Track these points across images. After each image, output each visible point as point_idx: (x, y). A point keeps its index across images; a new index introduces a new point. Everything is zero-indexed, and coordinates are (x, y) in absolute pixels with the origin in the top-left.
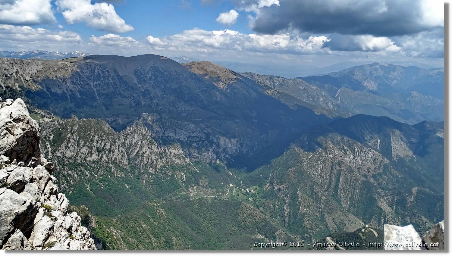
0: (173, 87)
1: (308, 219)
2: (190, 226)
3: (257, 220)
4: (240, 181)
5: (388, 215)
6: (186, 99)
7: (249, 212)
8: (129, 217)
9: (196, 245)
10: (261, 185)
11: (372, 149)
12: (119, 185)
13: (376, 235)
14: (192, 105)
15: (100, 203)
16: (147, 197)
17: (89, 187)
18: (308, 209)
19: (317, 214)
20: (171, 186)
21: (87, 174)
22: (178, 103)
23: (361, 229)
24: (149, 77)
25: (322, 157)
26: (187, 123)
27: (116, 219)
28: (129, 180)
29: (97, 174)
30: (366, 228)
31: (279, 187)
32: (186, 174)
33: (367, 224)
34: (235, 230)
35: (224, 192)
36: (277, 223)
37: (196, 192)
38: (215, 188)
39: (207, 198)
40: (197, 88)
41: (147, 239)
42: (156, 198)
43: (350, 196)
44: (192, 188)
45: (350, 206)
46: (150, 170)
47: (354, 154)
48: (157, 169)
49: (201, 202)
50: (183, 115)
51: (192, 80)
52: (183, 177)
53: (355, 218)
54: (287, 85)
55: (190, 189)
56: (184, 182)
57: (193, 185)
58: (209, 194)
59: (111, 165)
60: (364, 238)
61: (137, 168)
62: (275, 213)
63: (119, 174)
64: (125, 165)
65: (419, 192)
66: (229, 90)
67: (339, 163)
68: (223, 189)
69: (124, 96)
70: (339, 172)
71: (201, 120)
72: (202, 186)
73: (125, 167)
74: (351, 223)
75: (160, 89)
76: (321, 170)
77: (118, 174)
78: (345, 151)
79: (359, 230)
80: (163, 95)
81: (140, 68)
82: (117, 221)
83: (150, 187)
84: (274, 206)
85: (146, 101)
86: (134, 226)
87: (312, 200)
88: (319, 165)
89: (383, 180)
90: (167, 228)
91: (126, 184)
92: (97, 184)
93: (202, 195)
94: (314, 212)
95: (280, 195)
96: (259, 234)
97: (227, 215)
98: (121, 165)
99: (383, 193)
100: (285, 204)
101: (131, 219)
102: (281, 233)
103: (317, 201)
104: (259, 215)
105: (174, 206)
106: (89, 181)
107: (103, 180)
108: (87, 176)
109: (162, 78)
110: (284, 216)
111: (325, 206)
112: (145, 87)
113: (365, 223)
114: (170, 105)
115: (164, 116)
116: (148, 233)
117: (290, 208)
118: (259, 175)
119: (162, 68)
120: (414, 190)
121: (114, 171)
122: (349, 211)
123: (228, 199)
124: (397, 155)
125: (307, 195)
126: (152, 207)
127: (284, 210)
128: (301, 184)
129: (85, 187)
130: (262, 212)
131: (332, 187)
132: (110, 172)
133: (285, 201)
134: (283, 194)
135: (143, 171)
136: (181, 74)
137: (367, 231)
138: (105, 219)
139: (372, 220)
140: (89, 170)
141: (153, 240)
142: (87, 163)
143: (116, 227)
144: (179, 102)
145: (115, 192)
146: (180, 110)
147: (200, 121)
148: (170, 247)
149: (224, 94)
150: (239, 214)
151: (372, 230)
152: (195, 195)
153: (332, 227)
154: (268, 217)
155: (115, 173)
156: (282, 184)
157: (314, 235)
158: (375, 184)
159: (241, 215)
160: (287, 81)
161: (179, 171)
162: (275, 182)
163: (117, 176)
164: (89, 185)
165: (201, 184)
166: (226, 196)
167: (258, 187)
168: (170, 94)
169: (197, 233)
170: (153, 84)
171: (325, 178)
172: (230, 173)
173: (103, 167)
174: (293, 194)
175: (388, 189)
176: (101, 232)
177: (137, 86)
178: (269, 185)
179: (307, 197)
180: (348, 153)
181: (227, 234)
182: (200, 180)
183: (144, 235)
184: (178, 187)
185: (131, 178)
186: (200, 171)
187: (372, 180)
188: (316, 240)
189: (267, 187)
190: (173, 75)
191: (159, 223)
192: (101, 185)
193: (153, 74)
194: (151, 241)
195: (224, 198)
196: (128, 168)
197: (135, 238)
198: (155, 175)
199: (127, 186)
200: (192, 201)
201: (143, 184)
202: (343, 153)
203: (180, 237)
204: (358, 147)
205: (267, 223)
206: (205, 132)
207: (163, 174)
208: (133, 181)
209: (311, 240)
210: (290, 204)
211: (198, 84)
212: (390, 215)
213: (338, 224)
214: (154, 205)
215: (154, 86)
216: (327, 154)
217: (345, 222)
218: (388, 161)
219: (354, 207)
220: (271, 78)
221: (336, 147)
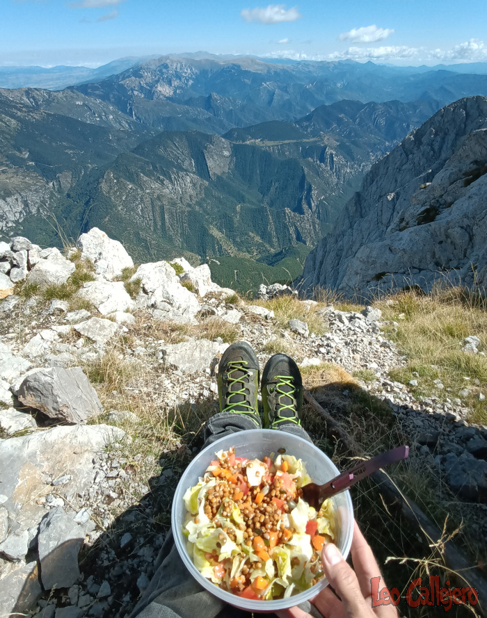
5: (220, 240)
11: (189, 172)
25: (138, 195)
43: (180, 232)
45: (182, 244)
47: (172, 183)
53: (191, 253)
54: (56, 101)
65: (242, 208)
67: (159, 198)
70: (162, 207)
76: (142, 210)
78: (162, 181)
88: (137, 205)
89: (208, 204)
99: (211, 219)
111: (157, 250)
120: (238, 208)
122: (183, 248)
124: (214, 174)
131: (159, 227)
158: (201, 212)
160: (55, 94)
171: (148, 219)
180: (165, 182)
187: (197, 208)
202: (160, 184)
204: (173, 173)
212: (223, 240)
216: (142, 189)
218: (207, 183)
219: (187, 243)
220: (28, 92)
221: (150, 178)
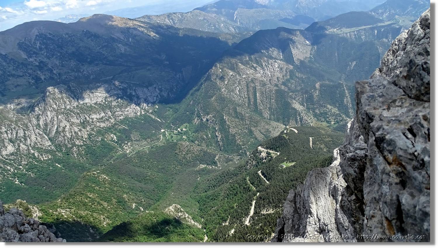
0: (70, 51)
1: (239, 137)
2: (136, 180)
3: (196, 154)
4: (169, 124)
5: (302, 112)
7: (186, 149)
8: (73, 193)
9: (147, 194)
10: (190, 121)
11: (277, 59)
12: (50, 167)
13: (296, 131)
14: (97, 65)
15: (37, 191)
16: (83, 169)
17: (17, 181)
18: (236, 129)
19: (245, 131)
20: (105, 150)
21: (9, 169)
22: (81, 67)
23: (283, 131)
24: (38, 47)
25: (237, 79)
26: (99, 85)
27: (60, 200)
28: (58, 159)
29: (21, 165)
30: (287, 129)
31: (207, 118)
32: (115, 134)
33: (287, 126)
34: (179, 168)
35: (159, 139)
36: (214, 149)
37: (132, 148)
38: (149, 138)
39: (144, 150)
40: (97, 46)
41: (99, 206)
42: (94, 166)
43: (268, 106)
44: (126, 145)
45: (270, 116)
46: (77, 142)
47: (263, 69)
48: (84, 139)
49: (139, 155)
50: (92, 77)
51: (88, 38)
52: (114, 138)
53: (277, 123)
54: (186, 19)
55: (124, 147)
56: (116, 142)
57: (127, 142)
58: (144, 146)
59: (32, 152)
60: (287, 137)
61: (63, 145)
62: (209, 142)
63: (46, 157)
64: (48, 146)
65: (321, 86)
66: (130, 39)
67: (252, 81)
68: (156, 136)
69: (18, 76)
70: (255, 88)
71: (111, 77)
72: (135, 140)
73: (49, 148)
74: (274, 128)
75: (56, 57)
76: (239, 91)
77: (44, 157)
78: (255, 68)
79: (282, 132)
80: (62, 63)
81: (23, 40)
82: (61, 201)
83: (83, 158)
84: (207, 136)
85: (45, 75)
86: (81, 199)
87: (238, 120)
88: (236, 87)
89: (292, 84)
90: (115, 189)
91: (57, 164)
92: (25, 174)
93: (138, 148)
94: (243, 129)
95: (210, 125)
96: (201, 165)
97: (167, 158)
98: (44, 148)
99: (294, 95)
100: (216, 131)
101: (76, 195)
102: (220, 157)
103: (242, 119)
104: (196, 148)
105: (115, 167)
106: (14, 175)
107: (30, 169)
108: (10, 170)
109: (54, 45)
110: (218, 141)
111: (250, 121)
112: (38, 60)
113: (285, 125)
114: (74, 71)
115: (71, 84)
116: (98, 200)
117: (221, 133)
118: (185, 113)
119: (49, 33)
120: (317, 85)
121: (38, 156)
122: (270, 119)
123: (163, 144)
124: (298, 59)
125: (233, 117)
126: (93, 176)
127: (216, 136)
128: (225, 109)
129: (13, 183)
130: (198, 145)
131: (252, 103)
132: (35, 158)
133: (215, 128)
134: (212, 123)
135: (70, 146)
136: (74, 35)
137: (288, 131)
138: (48, 204)
139: (291, 121)
140: (10, 164)
141: (105, 204)
142: (4, 158)
143: (63, 207)
144: (83, 65)
145: (48, 175)
146: (87, 73)
147: (112, 79)
148: (123, 205)
149: (127, 44)
150: (178, 153)
151: (292, 129)
152: (131, 151)
153: (260, 137)
154: (204, 148)
155: (41, 157)
156: (208, 114)
157: (248, 149)
158: (286, 90)
159: (180, 154)
160: (186, 15)
161: (108, 134)
162: (202, 114)
163: (44, 160)
164: (17, 178)
165: (133, 138)
166: (161, 141)
167: (187, 124)
168: (70, 59)
169: (145, 184)
170: (45, 54)
171: (244, 97)
172: (158, 120)
173: (25, 156)
174: (221, 120)
175: (298, 91)
176: (50, 217)
177: (28, 61)
178: (197, 119)
179: (233, 119)
180: (257, 69)
181: (172, 175)
182: (132, 135)
183: (95, 203)
184: (111, 149)
185: (60, 156)
186: (128, 127)
187: (283, 87)
188: (250, 152)
189: (196, 121)
190: (65, 38)
191: (105, 188)
192: (30, 174)
193: (42, 42)
194: (103, 206)
195: (160, 144)
196: (53, 147)
197: (86, 209)
198: (85, 145)
199: (59, 166)
200: (131, 157)
201: (75, 158)
202: (253, 70)
203: (130, 193)
204: (264, 61)
205: (205, 153)
206: (120, 88)
207: (92, 141)
208: (63, 159)
209: (246, 154)
210: (220, 130)
211: (96, 41)
212: (304, 112)
213: (264, 133)
214: (93, 174)
215: (49, 56)
216: (240, 75)
217: (270, 130)
218: (292, 67)
219: (274, 115)
220: (169, 16)
221: (246, 66)
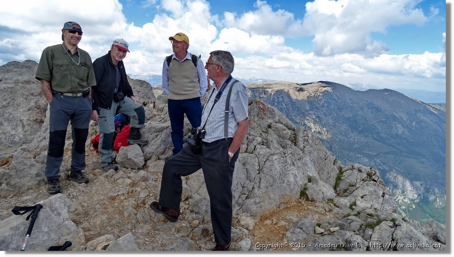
0: (346, 116)
6: (360, 129)
14: (366, 136)
22: (350, 133)
24: (321, 104)
26: (359, 156)
40: (374, 118)
50: (355, 146)
51: (369, 109)
71: (375, 154)
75: (332, 117)
80: (335, 123)
112: (316, 114)
114: (342, 134)
144: (352, 131)
146: (353, 141)
170: (325, 111)
190: (348, 103)
193: (326, 101)
